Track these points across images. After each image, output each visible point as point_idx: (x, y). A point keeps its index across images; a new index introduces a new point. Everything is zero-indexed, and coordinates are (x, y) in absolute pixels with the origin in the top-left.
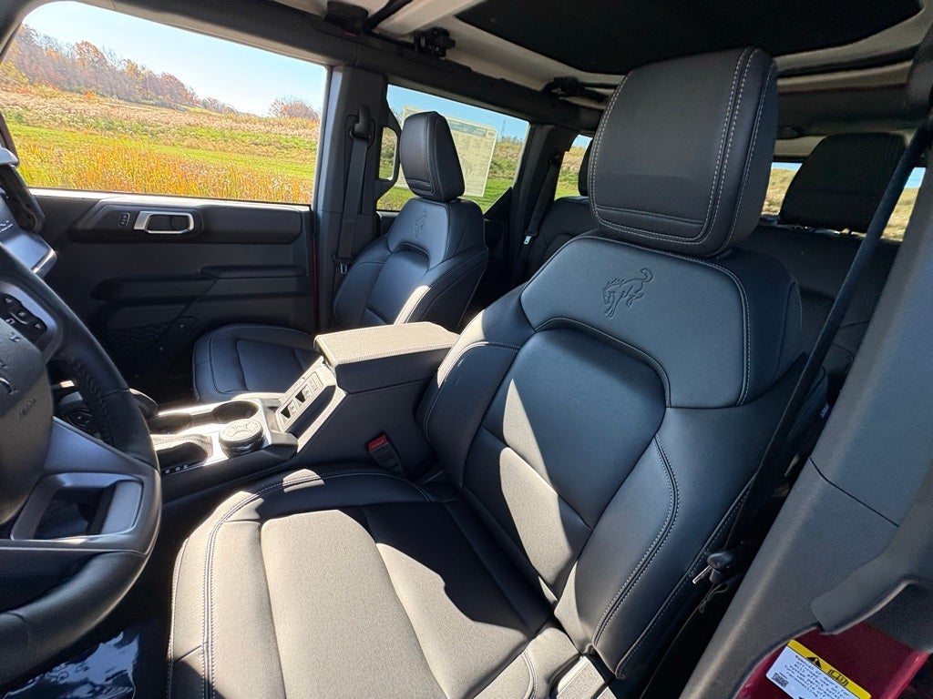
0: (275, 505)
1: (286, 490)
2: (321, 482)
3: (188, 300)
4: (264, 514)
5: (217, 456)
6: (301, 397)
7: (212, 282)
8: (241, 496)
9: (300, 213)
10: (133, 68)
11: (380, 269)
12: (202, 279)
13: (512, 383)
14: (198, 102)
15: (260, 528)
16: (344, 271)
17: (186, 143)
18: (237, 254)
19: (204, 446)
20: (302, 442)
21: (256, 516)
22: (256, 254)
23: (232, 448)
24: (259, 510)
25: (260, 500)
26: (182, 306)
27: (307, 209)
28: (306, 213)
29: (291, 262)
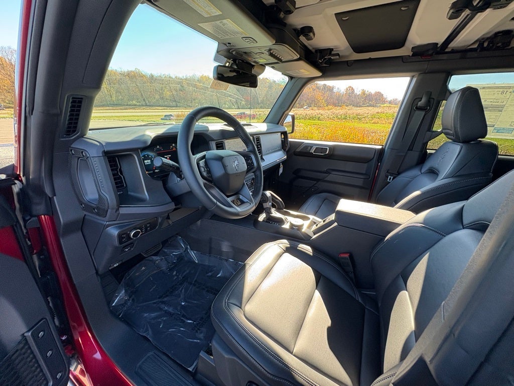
0: (292, 250)
1: (298, 248)
2: (312, 254)
3: (318, 180)
4: (288, 250)
5: (286, 226)
6: (324, 221)
7: (327, 175)
8: (285, 241)
9: (375, 150)
10: (364, 92)
11: (410, 182)
12: (326, 173)
13: (427, 255)
14: (387, 102)
15: (283, 253)
16: (390, 180)
17: (372, 122)
18: (341, 165)
19: (285, 221)
20: (314, 237)
21: (285, 249)
22: (349, 166)
23: (292, 225)
24: (287, 248)
25: (289, 246)
26: (315, 182)
27: (380, 147)
28: (378, 149)
29: (364, 172)
